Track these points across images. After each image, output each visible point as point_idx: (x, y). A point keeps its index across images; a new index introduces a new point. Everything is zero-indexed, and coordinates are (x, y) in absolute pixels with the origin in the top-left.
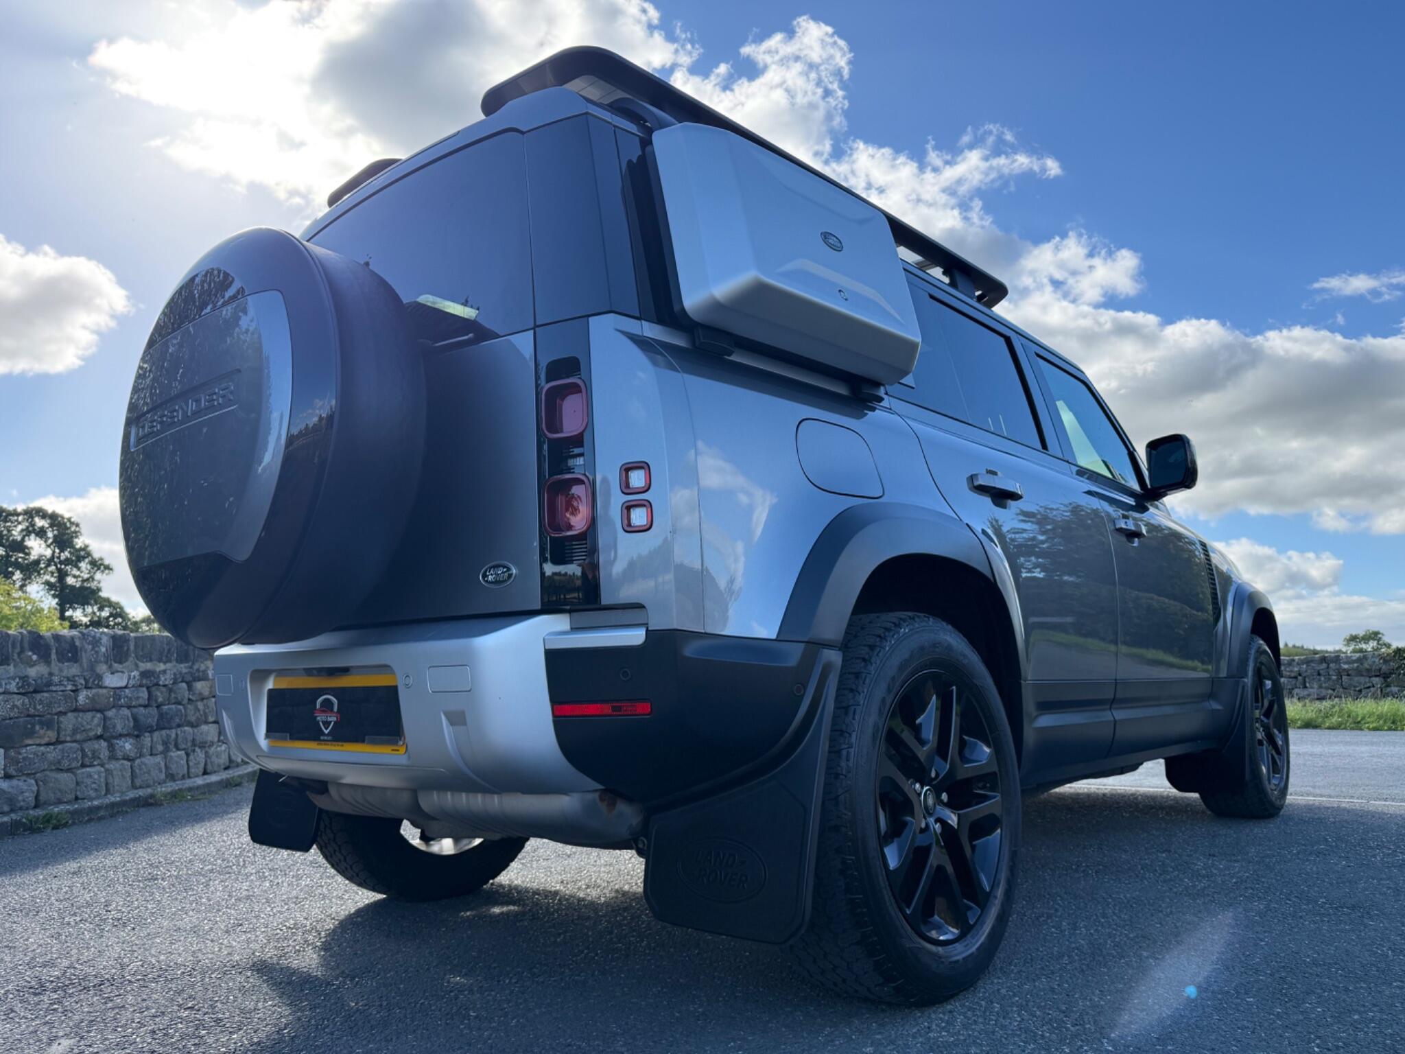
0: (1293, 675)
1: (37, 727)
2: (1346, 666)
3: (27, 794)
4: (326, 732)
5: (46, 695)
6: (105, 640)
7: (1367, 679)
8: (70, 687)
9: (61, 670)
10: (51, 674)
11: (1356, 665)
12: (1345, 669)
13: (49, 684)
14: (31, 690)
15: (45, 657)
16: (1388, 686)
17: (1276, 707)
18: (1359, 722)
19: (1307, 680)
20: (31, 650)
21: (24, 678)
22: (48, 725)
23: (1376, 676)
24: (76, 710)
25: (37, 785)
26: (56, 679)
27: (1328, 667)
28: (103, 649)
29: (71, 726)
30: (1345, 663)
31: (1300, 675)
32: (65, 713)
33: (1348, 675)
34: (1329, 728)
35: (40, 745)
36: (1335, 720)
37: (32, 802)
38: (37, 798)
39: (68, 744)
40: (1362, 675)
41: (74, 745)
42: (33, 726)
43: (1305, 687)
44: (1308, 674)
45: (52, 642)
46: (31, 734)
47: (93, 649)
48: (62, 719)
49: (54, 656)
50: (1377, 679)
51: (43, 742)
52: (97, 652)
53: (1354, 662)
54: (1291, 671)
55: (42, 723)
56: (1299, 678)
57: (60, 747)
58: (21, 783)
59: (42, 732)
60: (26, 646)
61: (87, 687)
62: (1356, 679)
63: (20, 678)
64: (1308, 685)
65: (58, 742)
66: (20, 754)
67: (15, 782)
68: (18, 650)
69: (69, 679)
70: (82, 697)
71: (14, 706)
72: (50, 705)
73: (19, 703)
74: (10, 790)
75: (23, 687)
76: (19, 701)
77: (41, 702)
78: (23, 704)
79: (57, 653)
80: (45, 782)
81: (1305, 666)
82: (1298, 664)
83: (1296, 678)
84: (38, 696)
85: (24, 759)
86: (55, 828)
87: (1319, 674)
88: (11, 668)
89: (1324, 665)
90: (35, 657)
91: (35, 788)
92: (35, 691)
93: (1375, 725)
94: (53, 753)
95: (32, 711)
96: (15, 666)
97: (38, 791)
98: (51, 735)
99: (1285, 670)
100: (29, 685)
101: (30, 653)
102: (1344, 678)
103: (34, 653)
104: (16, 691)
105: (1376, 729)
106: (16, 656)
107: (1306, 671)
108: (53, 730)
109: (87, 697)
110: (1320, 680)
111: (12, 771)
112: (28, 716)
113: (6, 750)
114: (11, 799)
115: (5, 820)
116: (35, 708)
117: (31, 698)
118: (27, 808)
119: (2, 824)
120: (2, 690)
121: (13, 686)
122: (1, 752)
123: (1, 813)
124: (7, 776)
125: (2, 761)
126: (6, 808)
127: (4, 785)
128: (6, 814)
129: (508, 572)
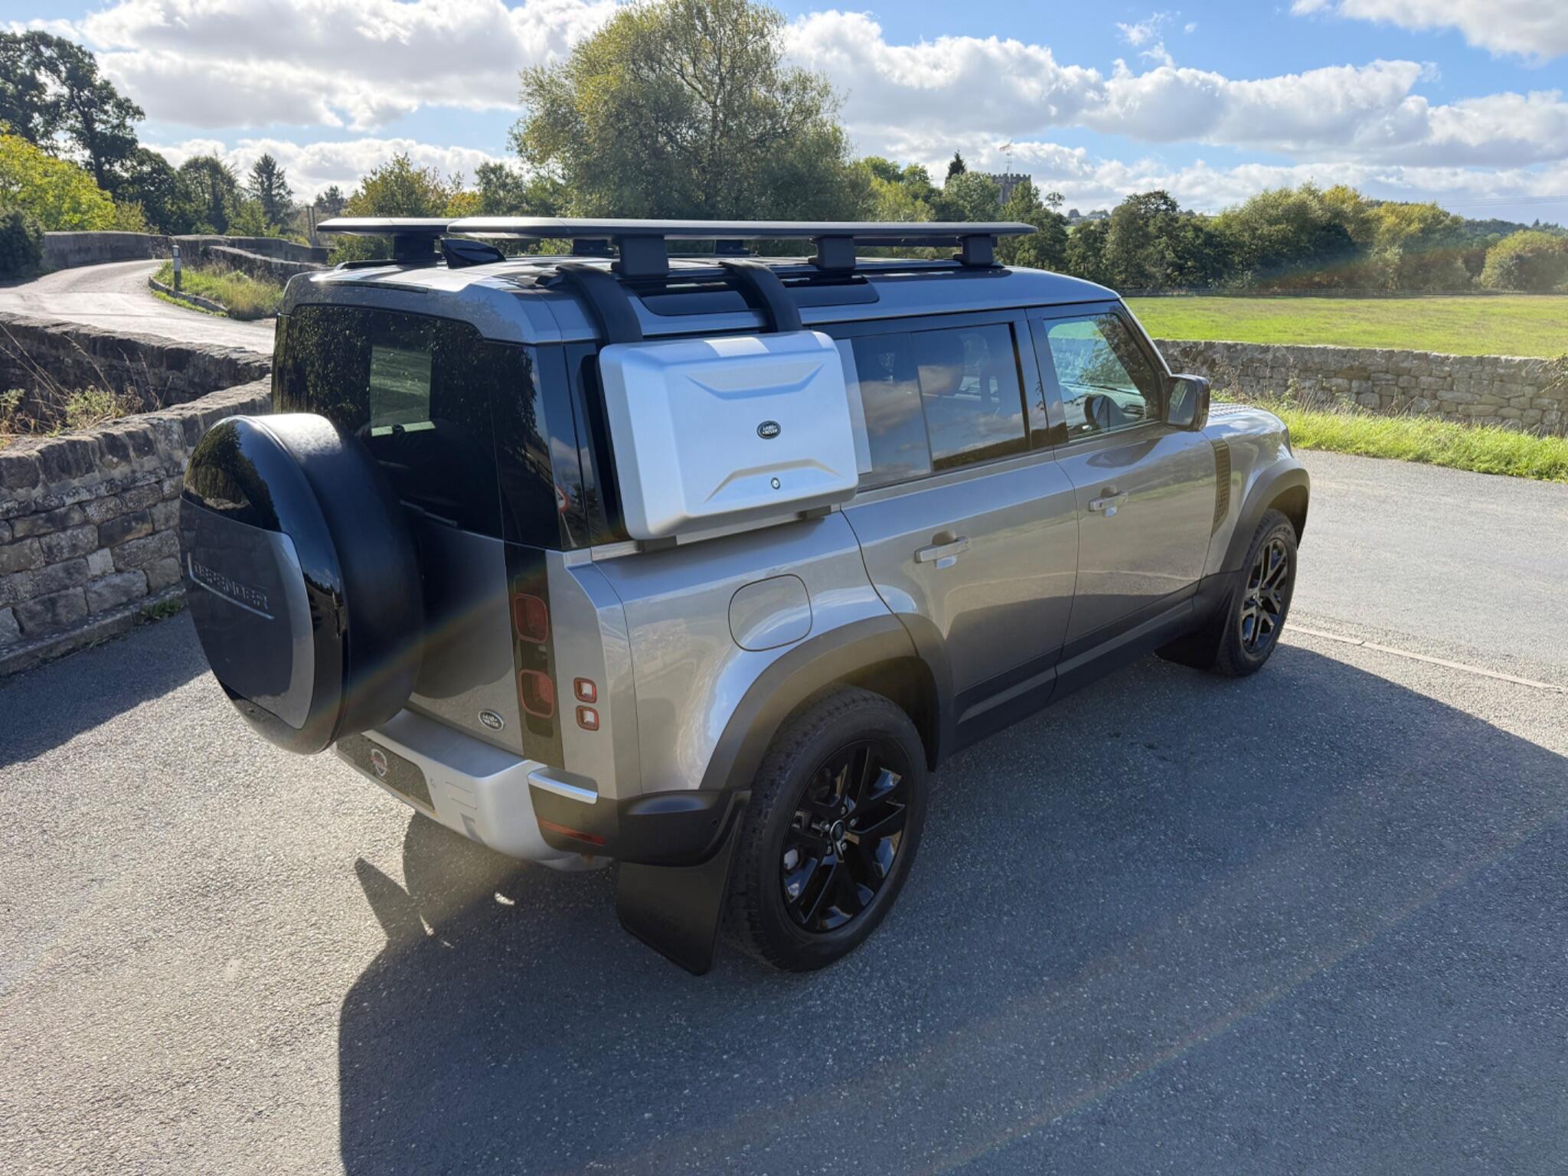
0: (1442, 375)
1: (134, 524)
2: (1501, 371)
3: (139, 585)
4: (384, 776)
5: (134, 492)
6: (176, 427)
7: (1520, 388)
8: (153, 480)
9: (142, 466)
10: (134, 472)
11: (1512, 370)
12: (1500, 375)
13: (134, 481)
14: (119, 489)
15: (125, 457)
16: (1539, 397)
18: (1472, 460)
19: (1456, 382)
20: (111, 453)
21: (111, 482)
22: (142, 518)
23: (1530, 385)
24: (164, 500)
25: (146, 574)
26: (139, 475)
27: (1482, 370)
28: (176, 437)
29: (163, 516)
30: (1502, 368)
31: (1450, 376)
32: (155, 505)
33: (1501, 381)
34: (1439, 464)
35: (139, 538)
36: (1449, 455)
37: (145, 590)
38: (148, 585)
39: (165, 533)
40: (1516, 383)
41: (169, 532)
42: (129, 522)
43: (1452, 389)
44: (1458, 375)
45: (127, 441)
46: (128, 530)
47: (166, 439)
48: (153, 510)
49: (132, 454)
50: (1530, 388)
51: (141, 535)
52: (171, 441)
53: (1512, 367)
54: (1443, 370)
55: (136, 519)
56: (1449, 379)
57: (157, 536)
58: (131, 576)
59: (139, 526)
60: (105, 450)
61: (169, 476)
62: (1508, 386)
63: (107, 482)
64: (1455, 388)
65: (154, 532)
66: (124, 550)
67: (126, 575)
68: (98, 455)
69: (150, 472)
70: (167, 487)
71: (108, 509)
72: (140, 501)
73: (111, 505)
74: (124, 583)
75: (111, 489)
76: (112, 503)
77: (131, 500)
78: (115, 505)
79: (134, 450)
80: (152, 569)
81: (1458, 367)
82: (1452, 363)
83: (1445, 378)
84: (127, 495)
85: (129, 554)
86: (171, 615)
87: (1470, 377)
88: (97, 473)
89: (1479, 368)
90: (115, 460)
91: (145, 578)
92: (125, 490)
93: (1486, 465)
94: (153, 543)
95: (125, 510)
96: (100, 471)
97: (148, 579)
98: (147, 527)
99: (1436, 368)
100: (117, 486)
101: (110, 457)
102: (1496, 383)
103: (114, 456)
104: (106, 494)
105: (1487, 472)
106: (98, 462)
107: (1458, 372)
108: (147, 522)
109: (172, 486)
110: (1469, 383)
111: (121, 565)
112: (123, 514)
113: (111, 549)
114: (127, 592)
115: (127, 613)
116: (127, 506)
117: (121, 498)
118: (142, 596)
119: (125, 618)
120: (94, 497)
121: (103, 491)
122: (106, 551)
123: (121, 604)
124: (119, 571)
125: (110, 559)
126: (124, 599)
127: (117, 580)
128: (125, 606)
129: (499, 722)
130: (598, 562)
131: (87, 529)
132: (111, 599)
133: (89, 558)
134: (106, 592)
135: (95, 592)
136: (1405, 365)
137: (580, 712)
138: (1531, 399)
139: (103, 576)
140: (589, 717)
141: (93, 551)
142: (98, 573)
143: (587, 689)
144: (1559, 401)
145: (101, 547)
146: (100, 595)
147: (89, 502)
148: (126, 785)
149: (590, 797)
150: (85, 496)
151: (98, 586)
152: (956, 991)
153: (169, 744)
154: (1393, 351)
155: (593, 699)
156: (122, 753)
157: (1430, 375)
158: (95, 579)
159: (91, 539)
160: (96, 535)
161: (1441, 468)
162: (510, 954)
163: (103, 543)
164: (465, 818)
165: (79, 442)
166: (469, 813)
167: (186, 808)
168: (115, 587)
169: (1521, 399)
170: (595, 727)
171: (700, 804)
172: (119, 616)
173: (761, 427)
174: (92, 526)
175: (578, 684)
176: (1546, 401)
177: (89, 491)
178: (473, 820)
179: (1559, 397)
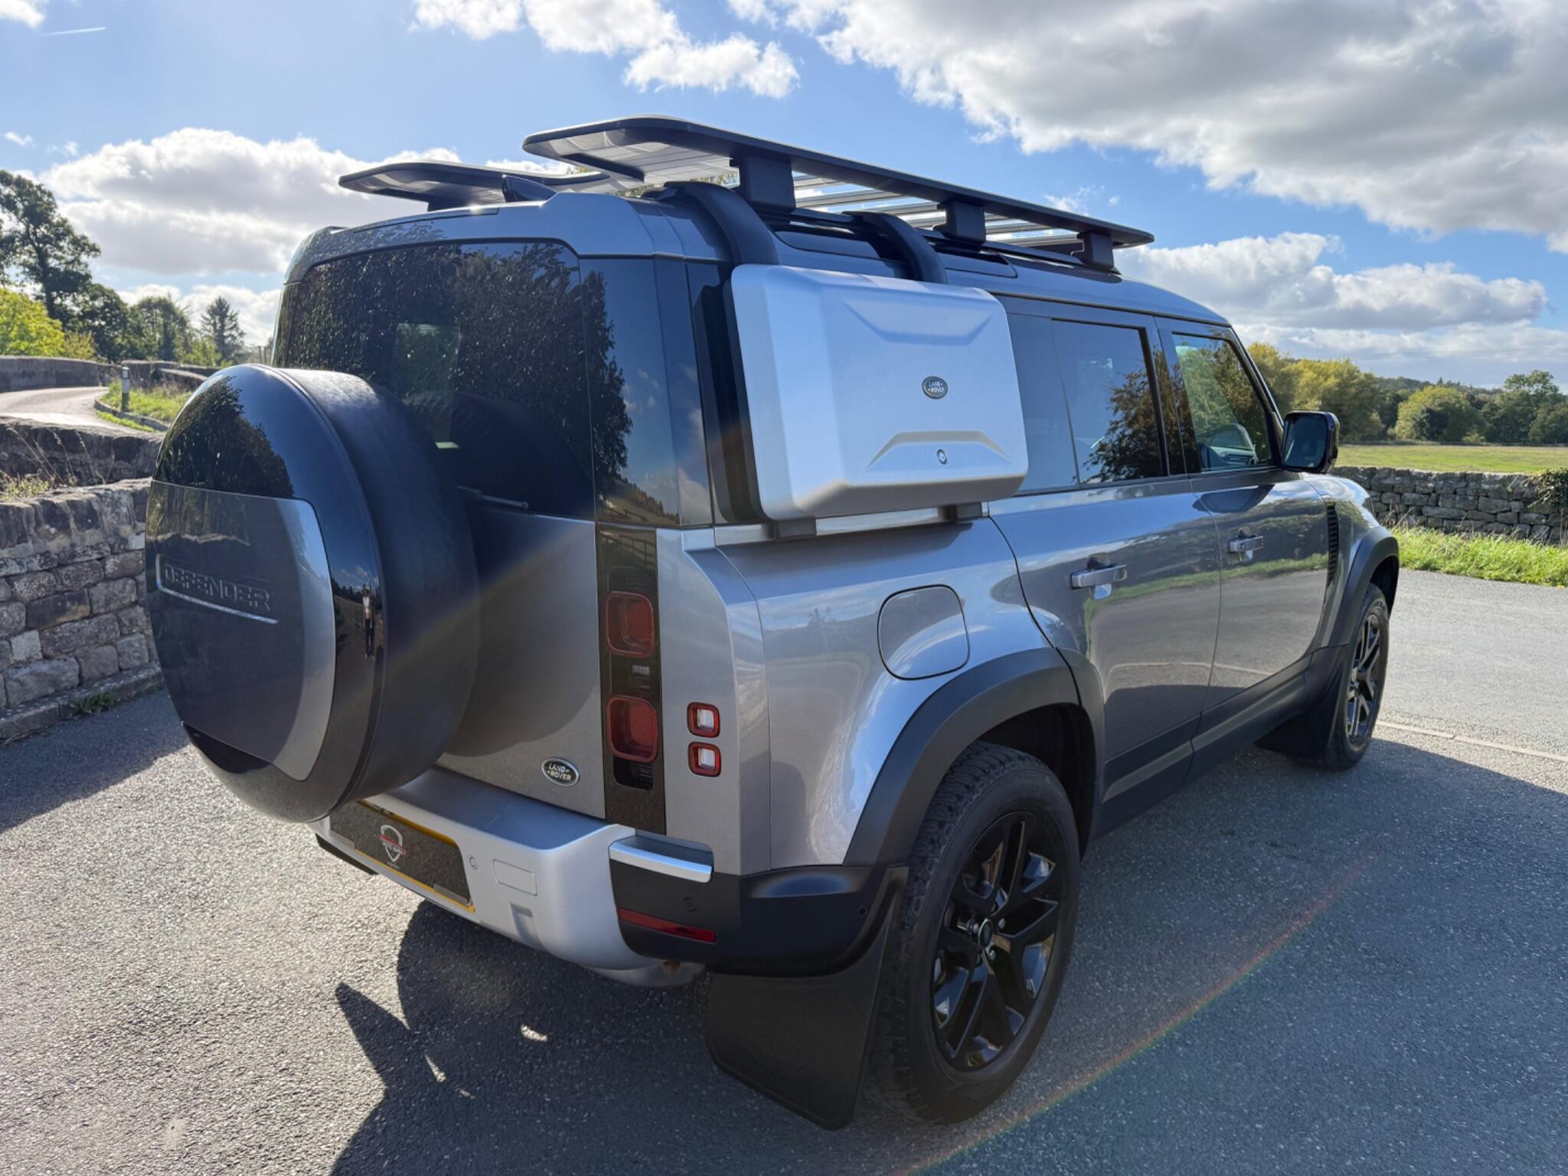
0: (1426, 491)
1: (68, 604)
2: (1486, 487)
3: (69, 674)
4: (394, 860)
5: (71, 568)
6: (125, 499)
7: (1506, 503)
8: (95, 556)
9: (83, 540)
10: (73, 546)
11: (1497, 486)
12: (1484, 490)
13: (73, 555)
14: (54, 564)
15: (64, 528)
16: (1527, 512)
17: (1378, 653)
18: (1482, 568)
19: (1441, 498)
20: (48, 522)
21: (46, 554)
22: (79, 599)
23: (1516, 500)
24: (106, 579)
25: (79, 663)
26: (78, 550)
27: (1467, 486)
28: (124, 510)
29: (103, 598)
30: (1486, 483)
31: (1434, 492)
32: (95, 585)
33: (1487, 496)
34: (1448, 573)
35: (74, 621)
36: (1456, 563)
37: (75, 680)
38: (80, 676)
39: (104, 617)
40: (1502, 499)
41: (109, 616)
42: (64, 602)
43: (1437, 505)
44: (1442, 492)
45: (68, 510)
46: (62, 611)
47: (113, 511)
48: (92, 591)
49: (73, 525)
50: (1517, 503)
51: (77, 617)
52: (118, 514)
53: (1496, 482)
54: (1426, 487)
55: (72, 599)
56: (1433, 495)
57: (95, 620)
58: (61, 664)
59: (74, 608)
60: (41, 518)
61: (113, 553)
62: (1494, 501)
63: (42, 555)
64: (1440, 503)
65: (92, 615)
66: (55, 633)
67: (55, 663)
68: (34, 524)
69: (92, 547)
70: (110, 565)
71: (40, 586)
72: (77, 578)
73: (44, 582)
74: (51, 672)
75: (46, 563)
76: (44, 579)
77: (68, 577)
78: (49, 582)
79: (75, 521)
80: (86, 657)
81: (1442, 483)
82: (1435, 480)
83: (1429, 494)
84: (64, 571)
85: (60, 638)
86: (105, 709)
87: (1455, 493)
88: (30, 544)
89: (1463, 484)
90: (53, 530)
91: (77, 667)
92: (61, 565)
93: (1497, 573)
94: (89, 627)
95: (59, 587)
96: (33, 542)
97: (80, 669)
98: (84, 609)
99: (1420, 485)
100: (52, 560)
101: (47, 527)
102: (1482, 499)
103: (52, 526)
104: (39, 568)
105: (1499, 579)
106: (32, 531)
107: (1442, 488)
108: (85, 604)
109: (115, 564)
110: (1454, 499)
111: (50, 651)
112: (57, 592)
113: (40, 632)
114: (54, 682)
115: (53, 706)
116: (62, 584)
117: (57, 574)
118: (72, 688)
119: (50, 711)
120: (24, 571)
121: (35, 565)
122: (34, 634)
123: (46, 696)
124: (46, 658)
125: (38, 643)
126: (51, 690)
127: (44, 667)
128: (51, 697)
129: (572, 773)
130: (724, 548)
131: (13, 607)
132: (34, 688)
133: (14, 640)
134: (30, 681)
135: (18, 680)
136: (1388, 481)
137: (694, 750)
138: (1518, 514)
139: (28, 662)
140: (707, 758)
141: (16, 633)
142: (22, 657)
143: (706, 718)
144: (1547, 516)
145: (28, 629)
146: (22, 683)
147: (18, 576)
148: (40, 897)
149: (700, 873)
150: (14, 569)
151: (22, 674)
152: (1150, 1145)
153: (96, 850)
154: (1375, 469)
155: (716, 732)
156: (38, 860)
157: (1414, 492)
158: (17, 666)
159: (17, 619)
160: (23, 614)
161: (1453, 577)
162: (551, 1105)
163: (31, 624)
164: (517, 910)
165: (12, 507)
166: (523, 902)
167: (116, 924)
168: (40, 676)
169: (1509, 514)
170: (715, 771)
171: (846, 885)
172: (43, 708)
173: (929, 382)
174: (19, 604)
175: (694, 708)
176: (1533, 516)
177: (20, 564)
178: (529, 913)
179: (1547, 512)
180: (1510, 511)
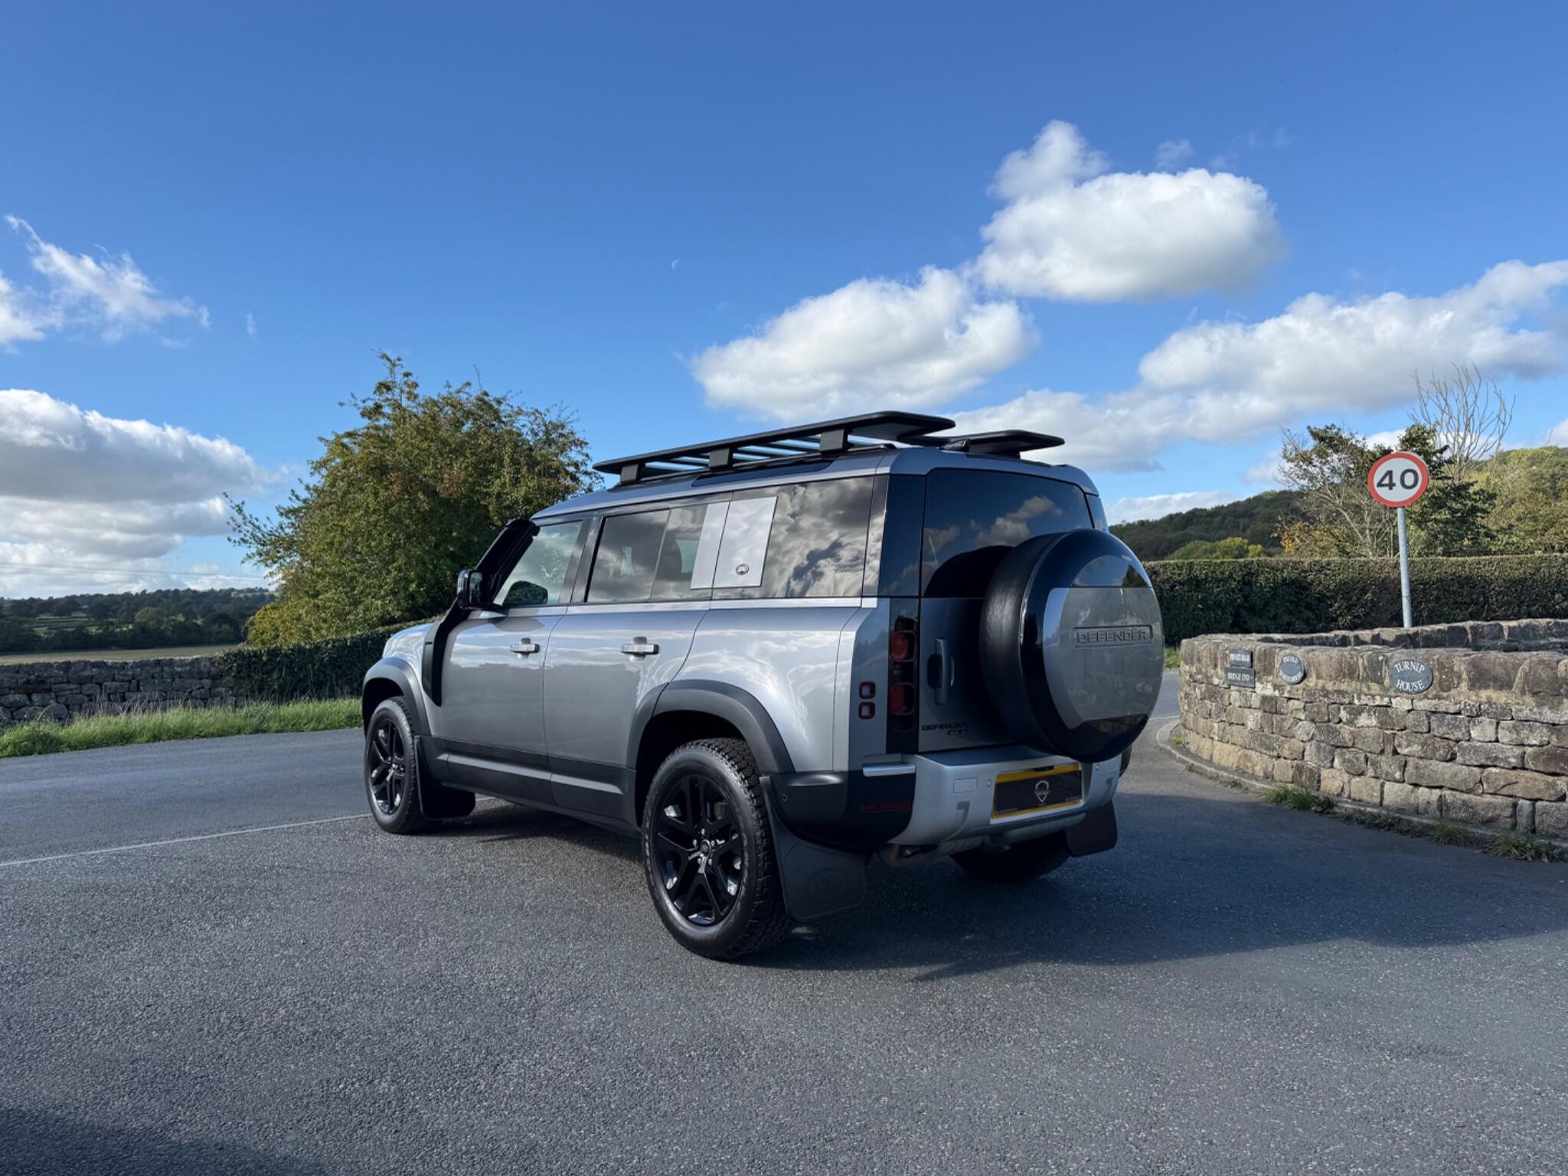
0: (126, 678)
2: (179, 669)
7: (198, 681)
11: (188, 668)
12: (178, 673)
19: (141, 683)
23: (207, 678)
27: (162, 671)
30: (179, 666)
31: (133, 678)
33: (180, 677)
40: (193, 678)
43: (138, 690)
44: (142, 677)
50: (207, 681)
53: (187, 665)
54: (126, 675)
56: (134, 682)
62: (188, 681)
64: (141, 688)
81: (139, 670)
82: (132, 667)
83: (129, 681)
87: (153, 677)
89: (158, 669)
99: (119, 674)
102: (177, 680)
107: (141, 675)
110: (154, 683)
136: (86, 673)
138: (210, 689)
144: (232, 688)
154: (69, 662)
157: (114, 680)
169: (202, 690)
179: (231, 685)
180: (203, 687)
